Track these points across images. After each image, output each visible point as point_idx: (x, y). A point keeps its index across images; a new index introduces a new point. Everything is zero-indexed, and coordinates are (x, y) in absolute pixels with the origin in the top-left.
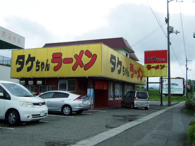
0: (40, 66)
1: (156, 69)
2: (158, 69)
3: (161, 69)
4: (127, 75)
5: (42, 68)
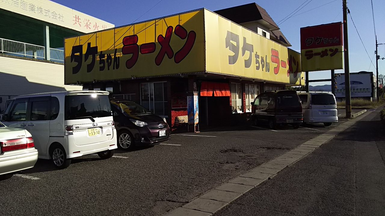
0: (106, 61)
1: (322, 56)
2: (325, 57)
3: (332, 55)
4: (264, 69)
5: (109, 65)
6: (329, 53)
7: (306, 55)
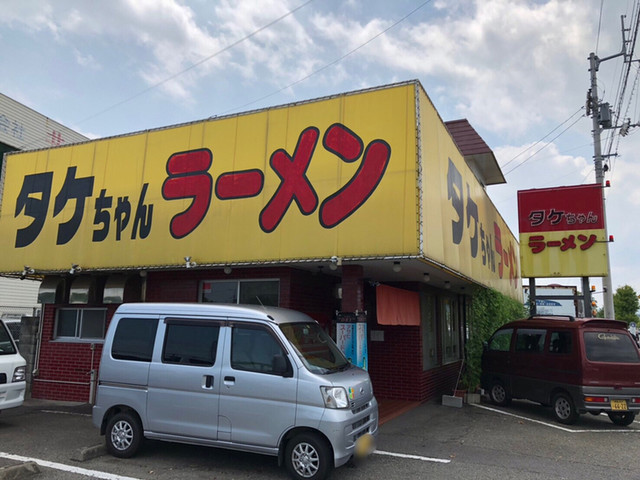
0: (112, 216)
1: (563, 249)
4: (491, 264)
6: (578, 243)
7: (530, 245)
